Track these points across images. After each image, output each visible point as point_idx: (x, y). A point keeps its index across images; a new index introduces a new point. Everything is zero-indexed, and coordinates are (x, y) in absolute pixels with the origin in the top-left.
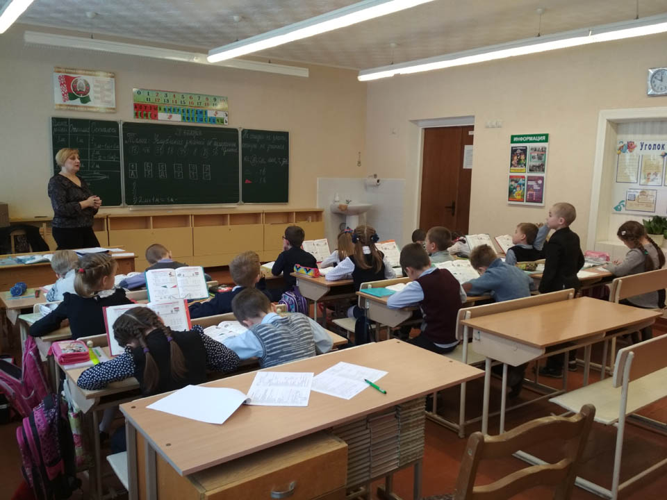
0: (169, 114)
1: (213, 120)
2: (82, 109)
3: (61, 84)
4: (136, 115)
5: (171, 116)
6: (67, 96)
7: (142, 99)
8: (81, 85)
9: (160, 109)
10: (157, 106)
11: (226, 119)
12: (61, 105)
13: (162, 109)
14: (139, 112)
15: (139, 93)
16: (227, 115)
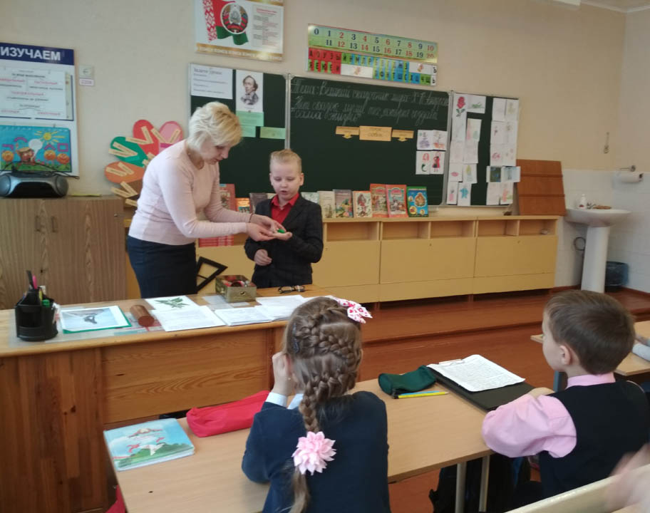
0: (356, 67)
1: (416, 78)
2: (235, 53)
3: (207, 12)
4: (311, 66)
5: (359, 70)
6: (214, 31)
7: (321, 42)
8: (235, 16)
9: (345, 58)
10: (340, 53)
11: (433, 77)
12: (204, 46)
13: (348, 59)
14: (316, 61)
15: (317, 32)
16: (435, 71)
